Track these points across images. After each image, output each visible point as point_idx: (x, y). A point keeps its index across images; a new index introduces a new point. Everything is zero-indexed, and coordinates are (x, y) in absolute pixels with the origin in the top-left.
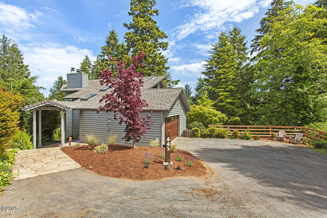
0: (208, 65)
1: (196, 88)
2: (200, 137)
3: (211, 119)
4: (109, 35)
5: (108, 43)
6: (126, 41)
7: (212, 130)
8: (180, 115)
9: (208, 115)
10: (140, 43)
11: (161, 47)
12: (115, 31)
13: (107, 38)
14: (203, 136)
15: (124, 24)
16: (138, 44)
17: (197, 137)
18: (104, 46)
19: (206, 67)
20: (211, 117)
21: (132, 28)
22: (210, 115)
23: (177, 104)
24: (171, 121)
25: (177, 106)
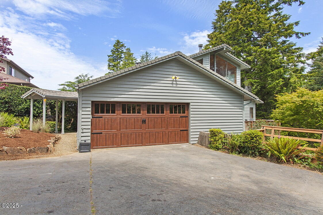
8: (191, 104)
23: (171, 82)
24: (143, 111)
25: (171, 85)
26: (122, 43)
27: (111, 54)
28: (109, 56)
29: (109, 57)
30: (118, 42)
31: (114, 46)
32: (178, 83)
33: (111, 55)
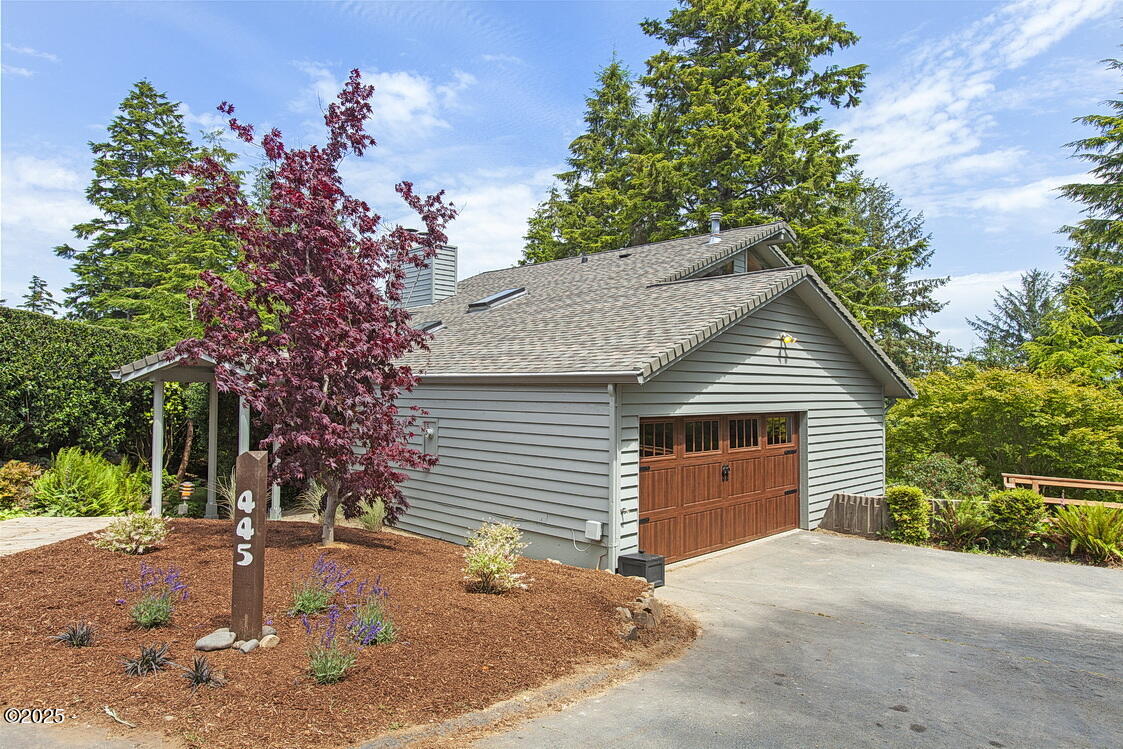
0: (1100, 143)
1: (1066, 282)
2: (934, 541)
3: (1064, 440)
4: (600, 89)
5: (594, 119)
6: (650, 96)
7: (1009, 507)
8: (810, 414)
9: (1043, 420)
10: (707, 92)
11: (821, 94)
12: (622, 68)
13: (592, 103)
14: (957, 538)
15: (642, 25)
16: (698, 96)
17: (910, 540)
18: (581, 137)
19: (1094, 152)
20: (1064, 430)
21: (683, 36)
22: (1061, 420)
23: (776, 352)
24: (723, 440)
25: (776, 361)
26: (163, 96)
27: (107, 138)
28: (96, 149)
29: (95, 152)
30: (145, 92)
31: (126, 106)
32: (790, 353)
33: (108, 145)
